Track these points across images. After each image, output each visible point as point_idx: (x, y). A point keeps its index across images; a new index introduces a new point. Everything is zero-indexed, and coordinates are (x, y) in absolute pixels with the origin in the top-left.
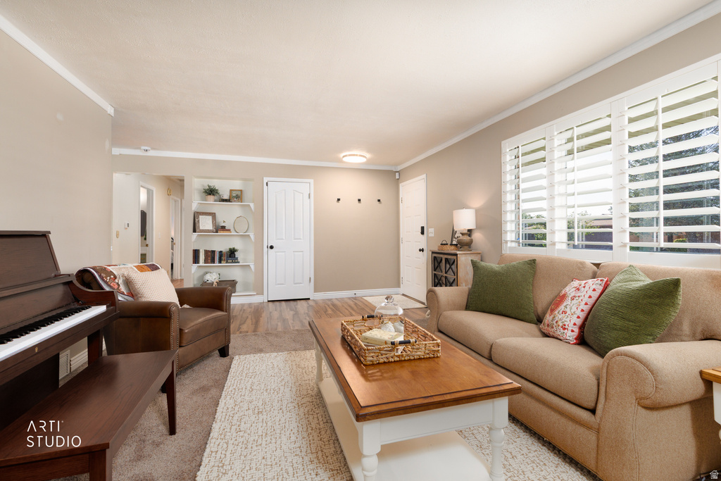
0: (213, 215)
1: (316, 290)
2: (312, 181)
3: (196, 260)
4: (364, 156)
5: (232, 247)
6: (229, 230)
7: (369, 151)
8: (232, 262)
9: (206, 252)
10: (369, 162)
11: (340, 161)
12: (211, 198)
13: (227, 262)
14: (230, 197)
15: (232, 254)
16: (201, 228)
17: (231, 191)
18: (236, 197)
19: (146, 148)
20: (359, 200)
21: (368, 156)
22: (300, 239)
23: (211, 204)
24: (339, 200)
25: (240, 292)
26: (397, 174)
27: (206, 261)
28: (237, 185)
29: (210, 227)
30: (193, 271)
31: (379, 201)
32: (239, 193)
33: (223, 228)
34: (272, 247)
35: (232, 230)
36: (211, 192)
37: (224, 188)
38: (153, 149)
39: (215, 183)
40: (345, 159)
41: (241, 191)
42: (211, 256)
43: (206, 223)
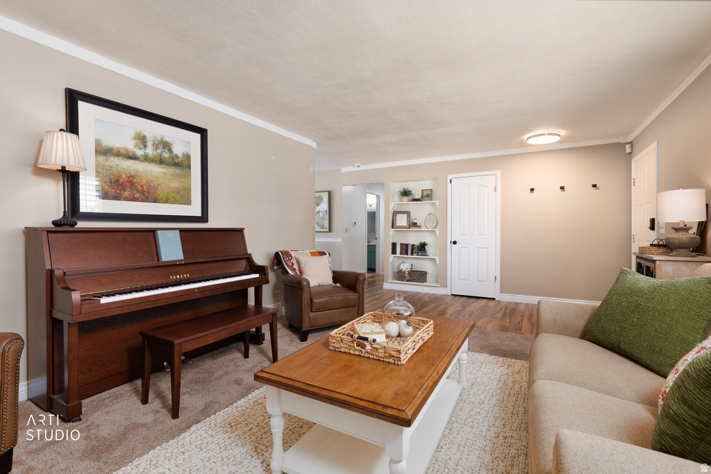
0: (408, 213)
1: (502, 291)
2: (498, 172)
3: (394, 252)
4: (556, 134)
5: (422, 242)
6: (420, 226)
7: (563, 126)
8: (422, 255)
9: (402, 244)
10: (563, 141)
11: (524, 144)
12: (405, 198)
13: (418, 255)
14: (422, 196)
15: (422, 248)
16: (398, 225)
17: (423, 190)
18: (427, 196)
19: (359, 165)
20: (562, 188)
21: (563, 132)
22: (485, 235)
23: (407, 204)
24: (532, 190)
25: (430, 283)
26: (627, 146)
27: (401, 253)
28: (427, 185)
29: (405, 224)
30: (391, 260)
31: (594, 186)
32: (429, 192)
33: (415, 225)
34: (455, 243)
35: (423, 226)
36: (406, 193)
37: (416, 188)
38: (363, 164)
39: (410, 186)
40: (529, 142)
41: (431, 190)
42: (405, 248)
43: (402, 220)
